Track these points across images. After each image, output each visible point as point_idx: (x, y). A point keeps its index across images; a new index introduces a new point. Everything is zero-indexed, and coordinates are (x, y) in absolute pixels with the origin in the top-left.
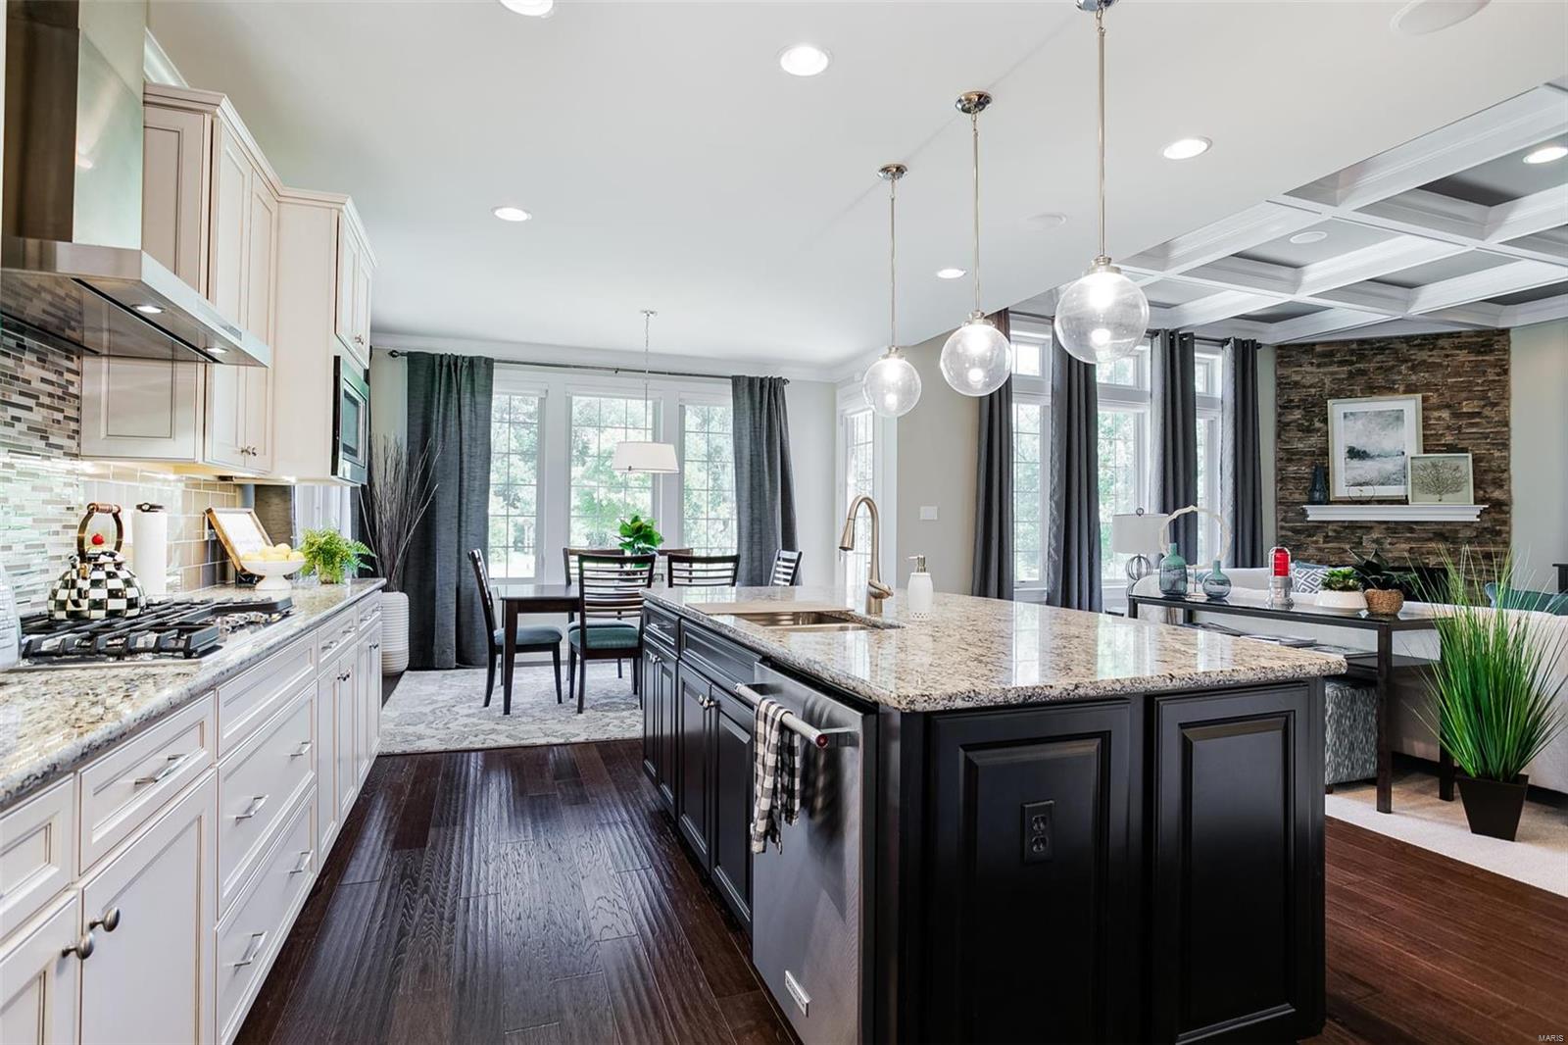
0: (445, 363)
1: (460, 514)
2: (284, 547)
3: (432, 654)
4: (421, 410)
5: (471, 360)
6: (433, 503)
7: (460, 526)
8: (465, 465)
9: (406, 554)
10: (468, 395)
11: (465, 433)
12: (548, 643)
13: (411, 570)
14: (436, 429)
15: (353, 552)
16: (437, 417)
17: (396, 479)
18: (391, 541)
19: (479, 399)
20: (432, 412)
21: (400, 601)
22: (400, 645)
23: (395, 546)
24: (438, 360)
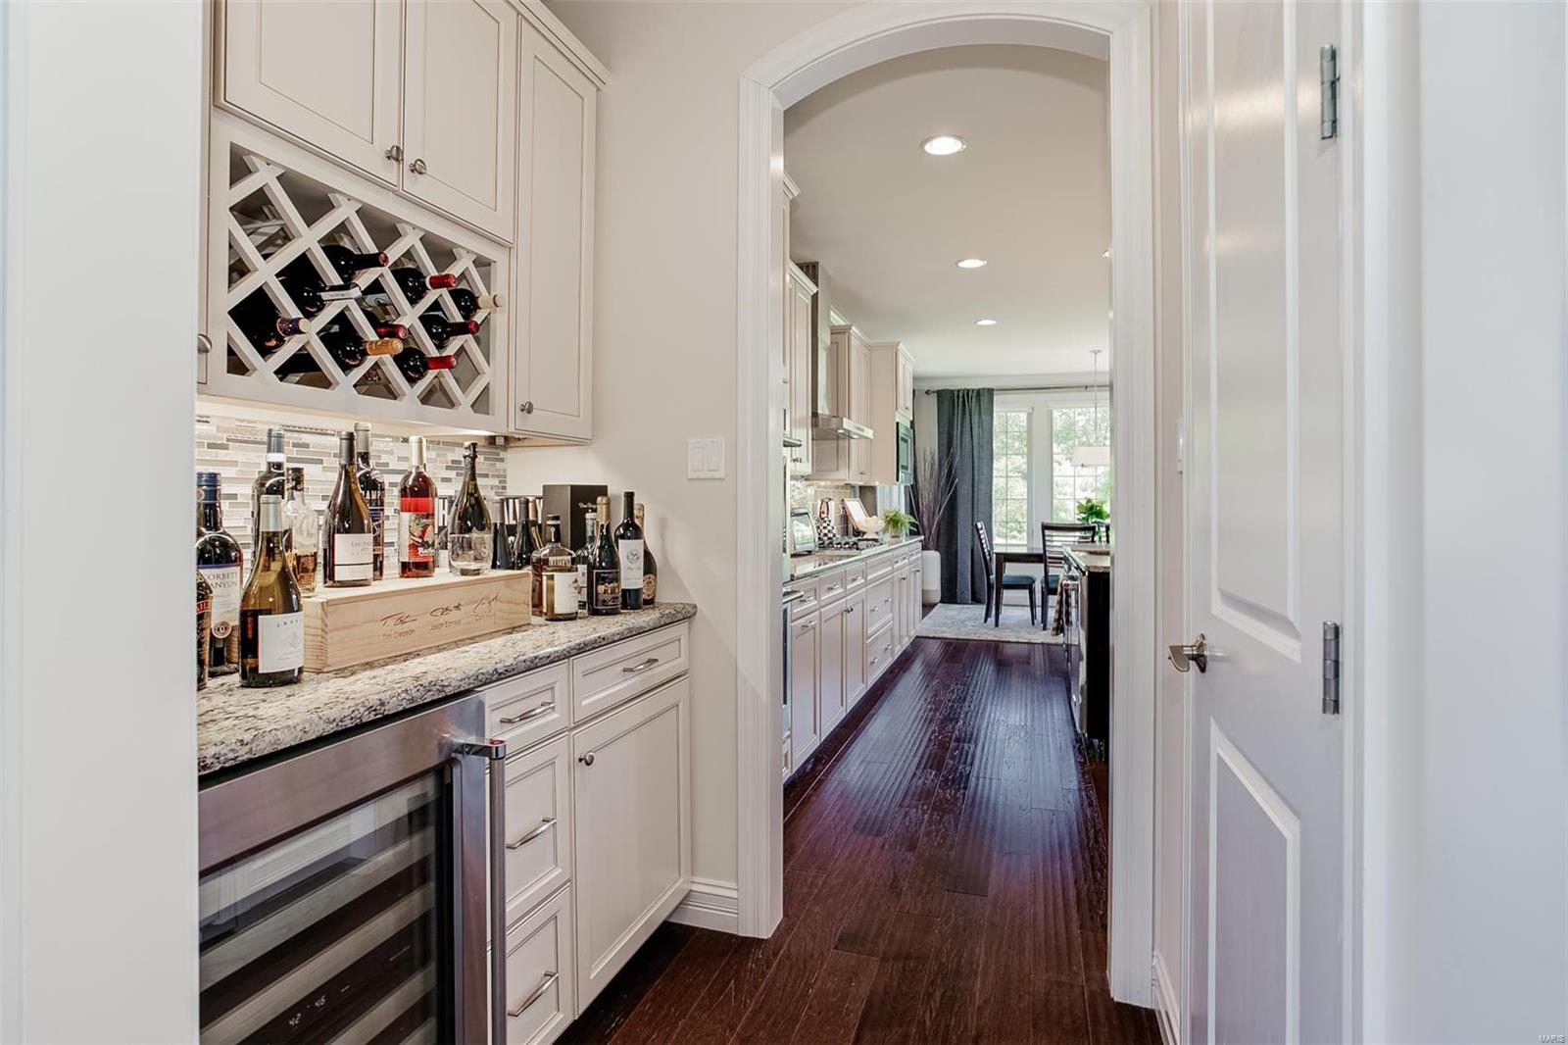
0: (961, 395)
1: (973, 498)
2: (874, 517)
3: (956, 593)
4: (946, 429)
5: (978, 391)
6: (955, 492)
7: (973, 508)
8: (976, 465)
9: (939, 525)
10: (977, 416)
11: (975, 442)
12: (1027, 584)
13: (941, 536)
14: (956, 441)
15: (907, 521)
16: (957, 432)
17: (931, 476)
18: (929, 517)
19: (985, 417)
20: (953, 430)
21: (934, 557)
22: (935, 585)
23: (934, 519)
24: (956, 393)
